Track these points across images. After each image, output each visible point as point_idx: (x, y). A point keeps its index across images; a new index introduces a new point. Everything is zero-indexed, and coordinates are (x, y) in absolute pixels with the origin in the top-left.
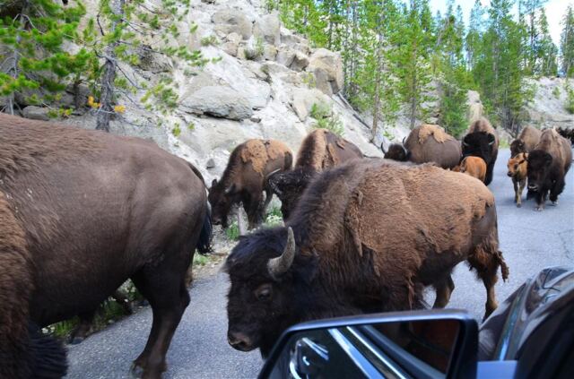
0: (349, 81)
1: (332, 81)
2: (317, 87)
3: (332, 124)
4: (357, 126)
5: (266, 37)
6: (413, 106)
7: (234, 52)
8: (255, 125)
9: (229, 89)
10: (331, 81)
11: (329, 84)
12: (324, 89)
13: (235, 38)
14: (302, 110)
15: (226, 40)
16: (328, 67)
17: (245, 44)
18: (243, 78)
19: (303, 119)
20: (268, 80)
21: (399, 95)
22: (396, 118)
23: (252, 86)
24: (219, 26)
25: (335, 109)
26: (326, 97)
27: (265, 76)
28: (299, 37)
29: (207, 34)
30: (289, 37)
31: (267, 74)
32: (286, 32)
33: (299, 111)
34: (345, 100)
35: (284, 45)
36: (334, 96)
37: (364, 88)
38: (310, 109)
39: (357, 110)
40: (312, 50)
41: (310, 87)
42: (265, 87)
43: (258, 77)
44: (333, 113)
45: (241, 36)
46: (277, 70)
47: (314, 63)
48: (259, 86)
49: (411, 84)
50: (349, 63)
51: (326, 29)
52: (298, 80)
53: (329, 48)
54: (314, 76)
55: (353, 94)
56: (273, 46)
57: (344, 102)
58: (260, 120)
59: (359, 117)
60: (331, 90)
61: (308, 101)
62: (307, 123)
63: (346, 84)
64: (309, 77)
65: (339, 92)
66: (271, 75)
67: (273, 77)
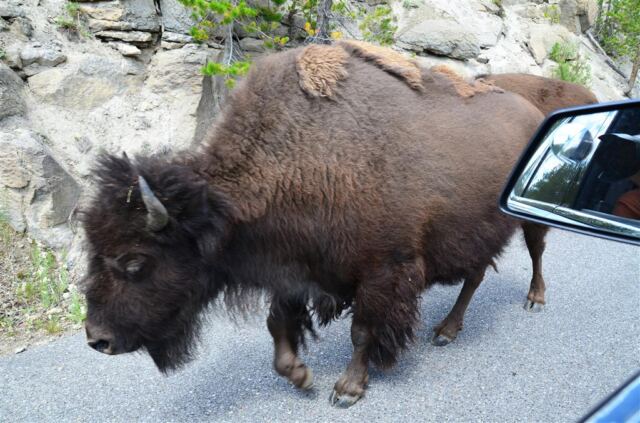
0: (604, 18)
1: (582, 15)
2: (562, 23)
3: (576, 68)
4: (609, 74)
8: (482, 66)
9: (453, 22)
10: (580, 16)
11: (577, 18)
12: (569, 26)
14: (540, 51)
18: (470, 11)
19: (540, 61)
20: (500, 14)
23: (480, 21)
25: (582, 52)
26: (572, 35)
27: (497, 9)
31: (500, 6)
33: (535, 51)
34: (596, 43)
36: (581, 37)
37: (624, 26)
38: (550, 50)
39: (610, 55)
41: (552, 22)
42: (497, 22)
43: (488, 10)
44: (579, 56)
46: (512, 2)
48: (489, 20)
52: (537, 14)
54: (559, 9)
55: (607, 34)
57: (594, 45)
58: (488, 61)
59: (614, 64)
60: (578, 26)
61: (548, 40)
62: (545, 66)
63: (599, 21)
64: (552, 10)
65: (588, 32)
66: (504, 8)
67: (507, 11)
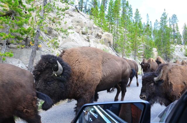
0: (115, 43)
1: (109, 42)
2: (104, 44)
5: (89, 27)
6: (135, 52)
7: (78, 31)
9: (76, 43)
11: (108, 43)
12: (106, 45)
13: (79, 27)
15: (76, 28)
16: (108, 38)
17: (82, 29)
18: (81, 40)
20: (89, 41)
21: (131, 48)
22: (130, 55)
23: (83, 43)
24: (74, 23)
25: (110, 51)
26: (107, 48)
27: (88, 40)
28: (99, 28)
29: (70, 26)
30: (96, 28)
32: (95, 26)
35: (94, 30)
36: (110, 47)
37: (119, 45)
39: (117, 52)
40: (103, 32)
41: (102, 44)
42: (88, 43)
43: (85, 40)
45: (81, 27)
46: (92, 38)
47: (104, 36)
48: (86, 42)
49: (135, 45)
50: (115, 37)
51: (108, 26)
52: (98, 42)
53: (109, 32)
54: (104, 41)
55: (116, 47)
56: (91, 30)
57: (113, 49)
59: (118, 54)
60: (109, 45)
61: (101, 48)
63: (114, 44)
64: (102, 41)
65: (111, 46)
66: (90, 39)
67: (90, 40)
